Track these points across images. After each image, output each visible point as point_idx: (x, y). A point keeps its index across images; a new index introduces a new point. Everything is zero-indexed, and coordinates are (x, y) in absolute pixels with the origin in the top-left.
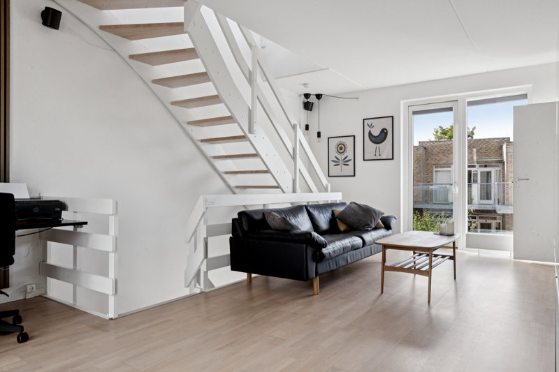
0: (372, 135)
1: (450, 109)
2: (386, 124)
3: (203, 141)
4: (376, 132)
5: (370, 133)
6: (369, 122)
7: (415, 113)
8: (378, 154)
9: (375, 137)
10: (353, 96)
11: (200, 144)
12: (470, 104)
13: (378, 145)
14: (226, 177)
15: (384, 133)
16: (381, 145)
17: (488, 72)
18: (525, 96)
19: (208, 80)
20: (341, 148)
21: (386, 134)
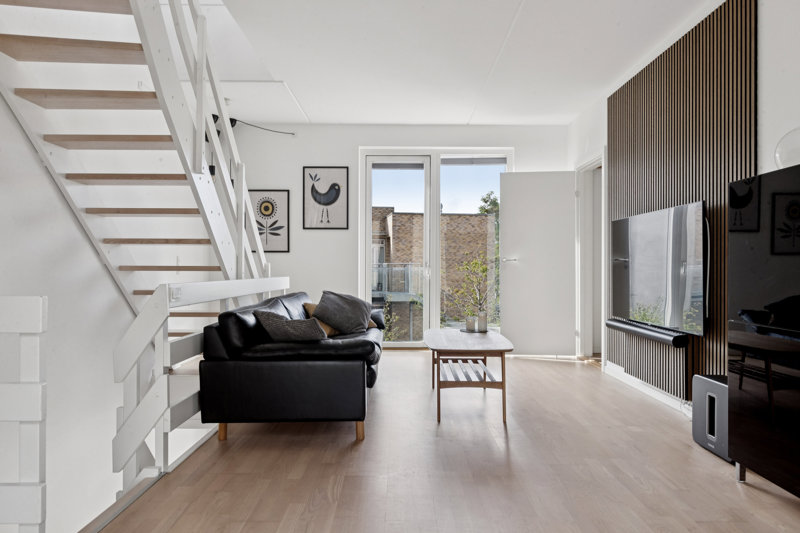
0: (317, 192)
1: (420, 166)
2: (338, 177)
3: (69, 177)
4: (323, 188)
5: (313, 187)
6: (313, 172)
7: (375, 166)
8: (325, 220)
9: (320, 194)
10: (287, 131)
11: (63, 182)
12: (445, 162)
13: (325, 207)
14: (104, 248)
15: (334, 191)
16: (329, 207)
17: (468, 125)
18: (503, 160)
19: (143, 61)
20: (267, 209)
21: (338, 191)
